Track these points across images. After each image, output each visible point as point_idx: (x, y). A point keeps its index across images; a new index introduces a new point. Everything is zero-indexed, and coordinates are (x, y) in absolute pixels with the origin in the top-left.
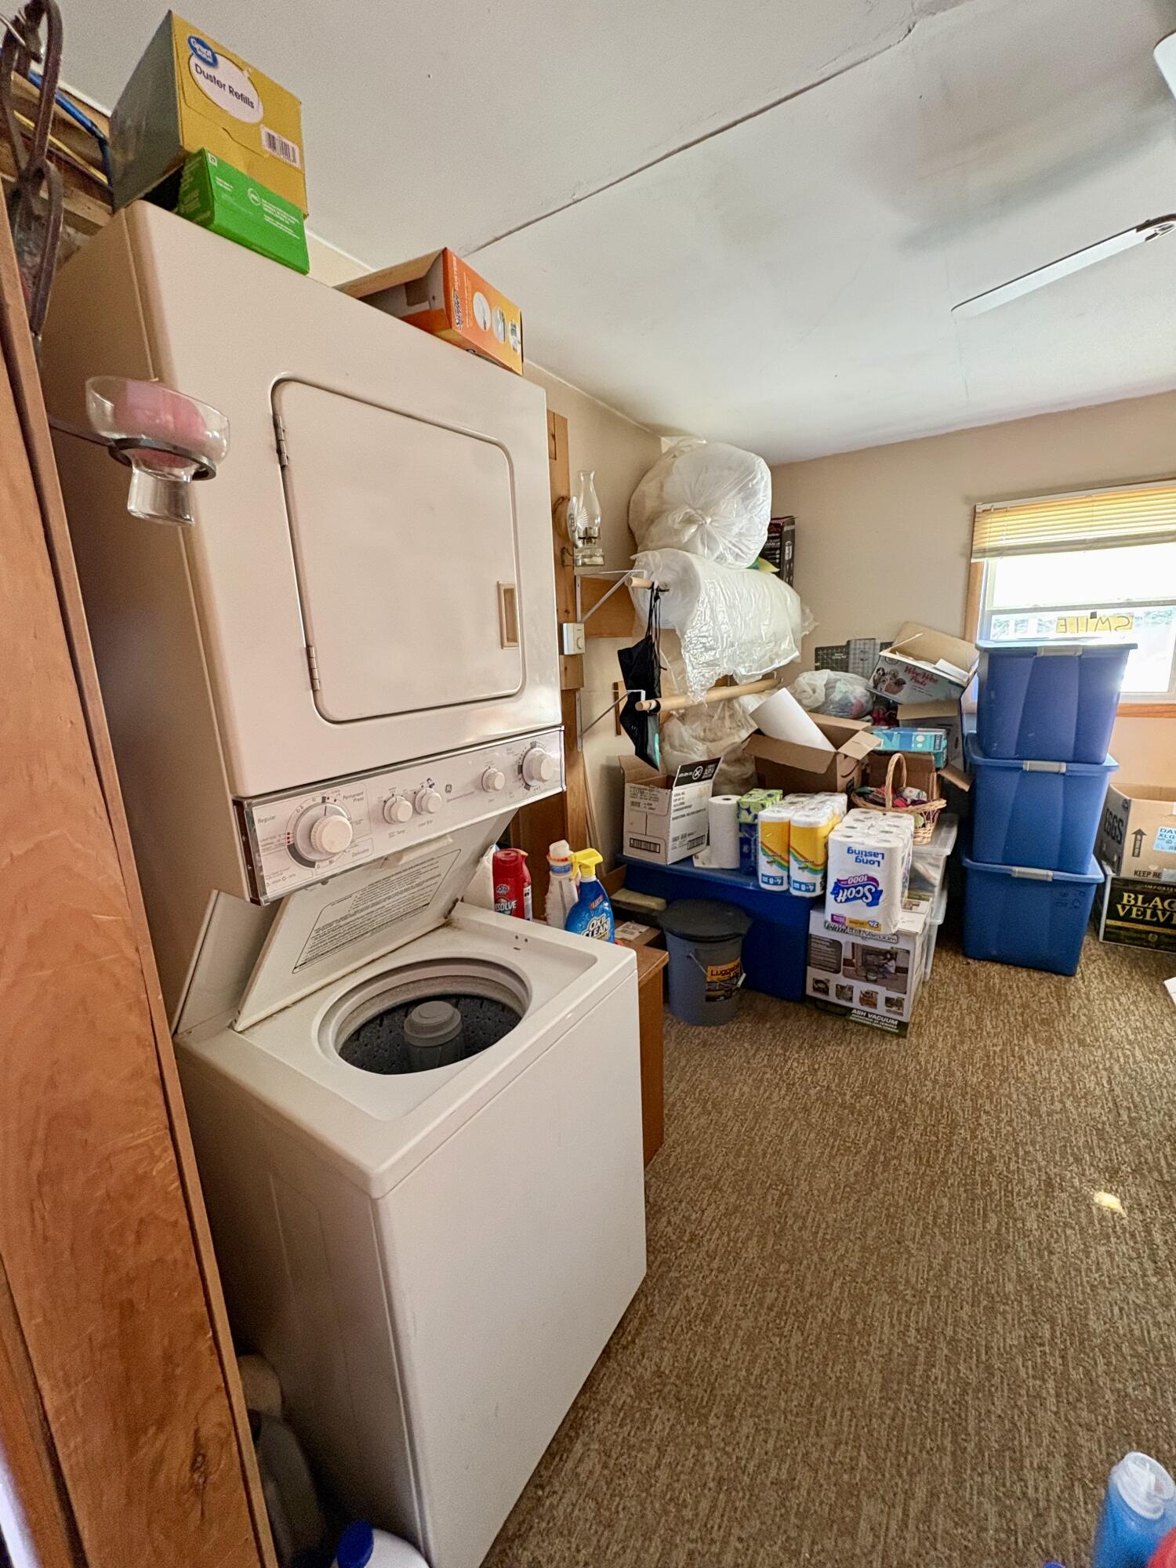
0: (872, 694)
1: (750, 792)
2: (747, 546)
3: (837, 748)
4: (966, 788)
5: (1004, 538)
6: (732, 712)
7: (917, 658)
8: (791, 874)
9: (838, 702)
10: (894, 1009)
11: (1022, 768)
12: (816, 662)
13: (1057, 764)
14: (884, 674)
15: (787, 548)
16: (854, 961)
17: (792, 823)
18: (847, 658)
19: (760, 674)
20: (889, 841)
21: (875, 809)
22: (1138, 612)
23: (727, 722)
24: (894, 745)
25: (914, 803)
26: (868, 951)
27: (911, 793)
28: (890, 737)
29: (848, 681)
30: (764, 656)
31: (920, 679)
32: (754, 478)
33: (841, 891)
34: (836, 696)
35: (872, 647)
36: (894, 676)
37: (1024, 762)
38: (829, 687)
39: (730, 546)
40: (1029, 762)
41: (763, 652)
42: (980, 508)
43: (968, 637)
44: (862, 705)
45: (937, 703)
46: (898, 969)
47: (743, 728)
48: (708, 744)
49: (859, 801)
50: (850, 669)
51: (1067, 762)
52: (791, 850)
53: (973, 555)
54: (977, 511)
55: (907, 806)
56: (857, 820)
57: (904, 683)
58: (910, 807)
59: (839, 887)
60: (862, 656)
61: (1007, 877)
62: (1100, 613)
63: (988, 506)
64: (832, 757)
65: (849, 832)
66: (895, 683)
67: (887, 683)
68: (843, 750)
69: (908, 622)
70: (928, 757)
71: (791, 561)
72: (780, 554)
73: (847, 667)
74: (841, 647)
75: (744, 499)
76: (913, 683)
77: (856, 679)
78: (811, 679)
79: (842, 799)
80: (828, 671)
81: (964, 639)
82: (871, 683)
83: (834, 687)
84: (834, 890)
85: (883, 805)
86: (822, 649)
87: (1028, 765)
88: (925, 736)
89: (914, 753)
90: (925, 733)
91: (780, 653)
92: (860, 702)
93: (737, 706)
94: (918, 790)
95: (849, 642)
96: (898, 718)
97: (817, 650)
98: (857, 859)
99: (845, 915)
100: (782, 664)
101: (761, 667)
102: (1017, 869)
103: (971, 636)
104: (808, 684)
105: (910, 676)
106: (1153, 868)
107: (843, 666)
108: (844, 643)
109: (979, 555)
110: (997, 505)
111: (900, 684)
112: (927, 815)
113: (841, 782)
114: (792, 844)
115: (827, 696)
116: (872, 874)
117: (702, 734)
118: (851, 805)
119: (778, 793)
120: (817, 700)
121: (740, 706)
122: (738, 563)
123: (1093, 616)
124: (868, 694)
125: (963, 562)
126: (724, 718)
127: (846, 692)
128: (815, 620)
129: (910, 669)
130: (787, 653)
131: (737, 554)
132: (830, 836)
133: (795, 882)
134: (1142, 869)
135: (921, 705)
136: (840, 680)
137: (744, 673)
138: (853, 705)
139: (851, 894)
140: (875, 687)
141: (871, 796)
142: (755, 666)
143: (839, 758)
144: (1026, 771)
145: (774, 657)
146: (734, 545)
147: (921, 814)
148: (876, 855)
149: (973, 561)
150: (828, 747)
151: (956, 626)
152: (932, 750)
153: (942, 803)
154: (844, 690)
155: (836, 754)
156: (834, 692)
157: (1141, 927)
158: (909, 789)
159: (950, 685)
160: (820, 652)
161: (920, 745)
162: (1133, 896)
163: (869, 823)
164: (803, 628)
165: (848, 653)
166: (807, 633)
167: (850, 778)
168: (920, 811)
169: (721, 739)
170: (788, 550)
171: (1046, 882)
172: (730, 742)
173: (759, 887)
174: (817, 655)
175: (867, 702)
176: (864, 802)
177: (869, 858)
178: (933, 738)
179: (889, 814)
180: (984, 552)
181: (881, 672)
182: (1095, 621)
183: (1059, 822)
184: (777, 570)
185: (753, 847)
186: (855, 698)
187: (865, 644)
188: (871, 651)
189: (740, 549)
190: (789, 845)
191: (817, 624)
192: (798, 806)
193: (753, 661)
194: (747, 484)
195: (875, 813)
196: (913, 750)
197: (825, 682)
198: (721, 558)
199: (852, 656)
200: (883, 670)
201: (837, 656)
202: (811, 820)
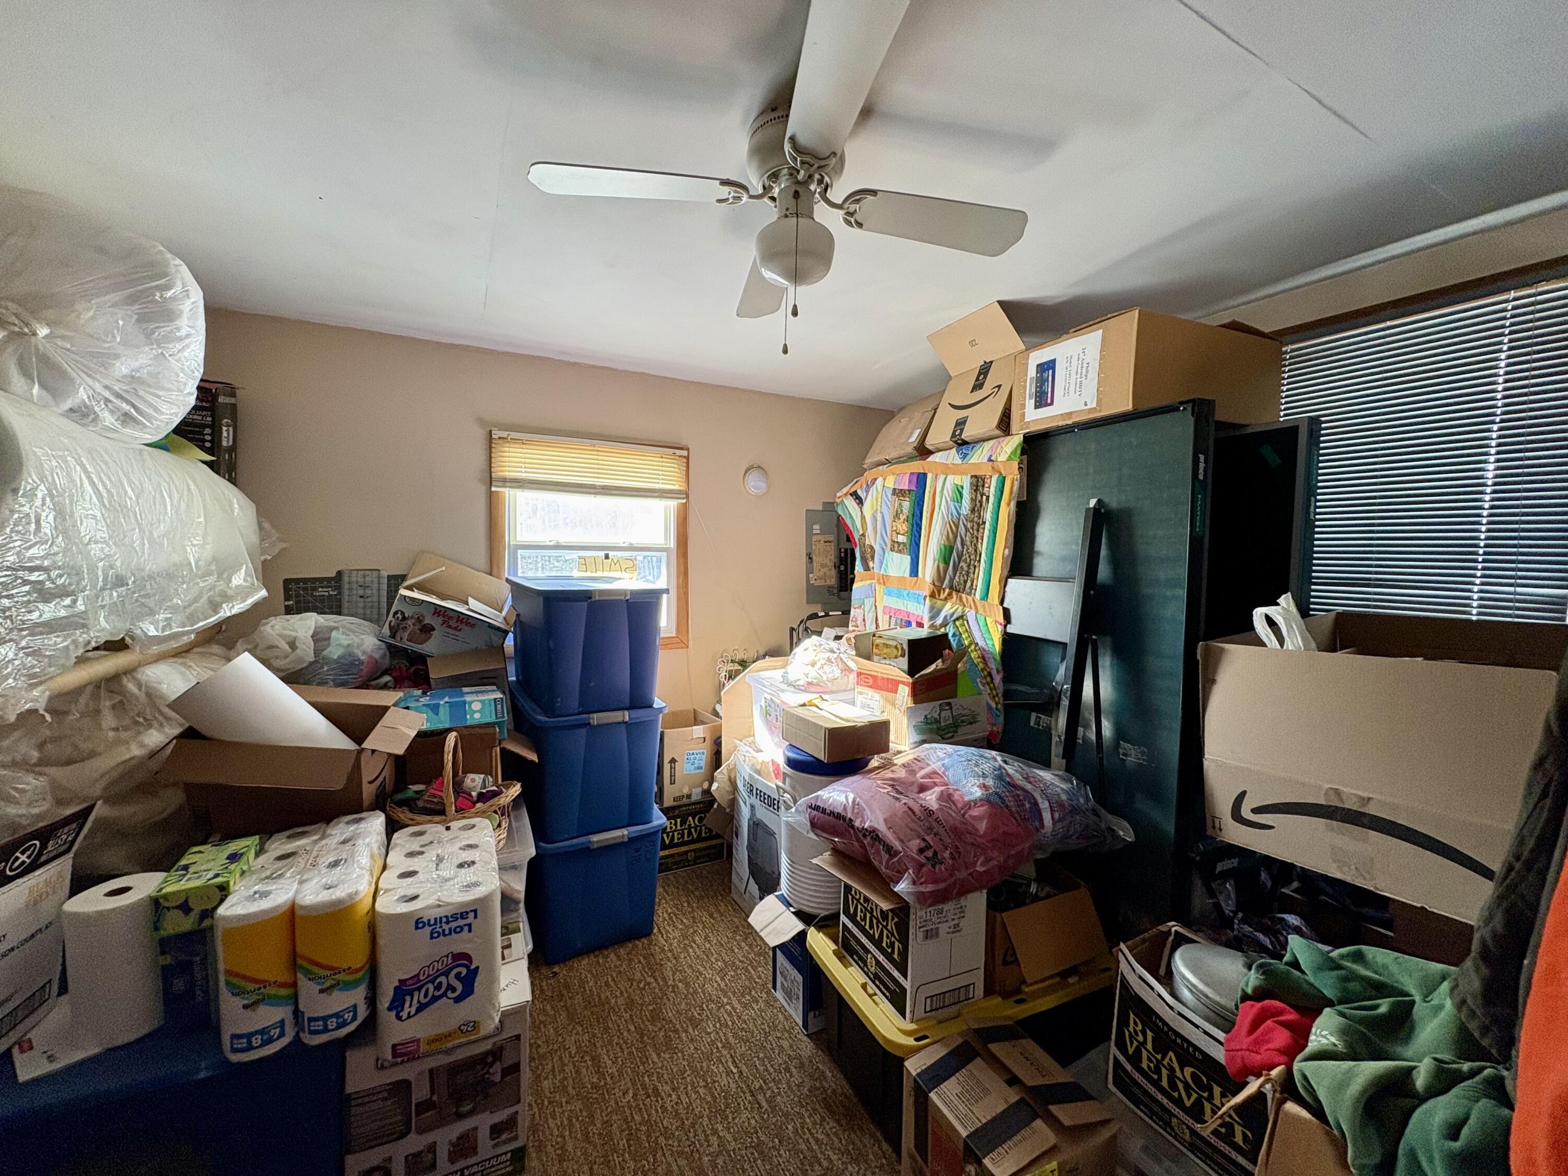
0: (390, 647)
1: (183, 862)
2: (151, 405)
3: (360, 743)
4: (534, 757)
5: (523, 470)
6: (118, 698)
7: (443, 598)
8: (301, 1007)
9: (336, 661)
10: (504, 1136)
11: (589, 724)
12: (286, 599)
13: (620, 713)
14: (404, 618)
15: (224, 428)
16: (435, 1098)
17: (299, 912)
18: (339, 594)
19: (189, 633)
20: (476, 884)
21: (430, 822)
22: (640, 556)
23: (108, 720)
24: (443, 721)
25: (484, 797)
26: (455, 1069)
27: (475, 782)
28: (435, 709)
29: (349, 630)
30: (196, 600)
31: (453, 623)
32: (168, 287)
33: (408, 998)
34: (334, 652)
35: (376, 580)
36: (419, 620)
37: (591, 715)
38: (320, 638)
39: (107, 394)
40: (595, 715)
41: (194, 592)
42: (496, 434)
43: (495, 572)
44: (377, 662)
45: (476, 653)
46: (506, 1072)
47: (150, 726)
48: (52, 771)
49: (403, 814)
50: (345, 611)
51: (627, 709)
52: (299, 961)
53: (494, 483)
54: (493, 436)
55: (474, 803)
56: (411, 855)
57: (434, 629)
58: (479, 805)
59: (402, 992)
60: (361, 592)
61: (587, 852)
62: (611, 554)
63: (504, 434)
64: (352, 761)
65: (408, 887)
66: (421, 630)
67: (409, 630)
68: (368, 744)
69: (423, 552)
70: (490, 730)
71: (233, 449)
72: (212, 435)
73: (340, 607)
74: (329, 580)
75: (143, 319)
76: (444, 628)
77: (360, 625)
78: (284, 629)
79: (376, 822)
80: (313, 615)
81: (491, 574)
82: (386, 630)
83: (329, 638)
84: (393, 1001)
85: (442, 812)
86: (297, 581)
87: (596, 718)
88: (482, 702)
89: (472, 727)
90: (481, 697)
91: (230, 592)
92: (371, 657)
93: (131, 687)
94: (482, 776)
95: (339, 573)
96: (432, 675)
97: (287, 582)
98: (432, 933)
99: (418, 1036)
100: (235, 611)
101: (192, 619)
102: (595, 838)
103: (499, 571)
104: (280, 636)
105: (441, 619)
106: (686, 791)
107: (333, 606)
108: (333, 574)
109: (501, 484)
110: (514, 435)
111: (427, 630)
112: (503, 811)
113: (368, 791)
114: (299, 950)
115: (317, 652)
116: (458, 948)
117: (35, 754)
118: (392, 827)
119: (248, 844)
120: (300, 660)
121: (140, 686)
122: (128, 431)
123: (607, 557)
124: (384, 646)
125: (482, 489)
126: (98, 711)
127: (349, 645)
128: (281, 540)
129: (439, 611)
130: (243, 593)
131: (126, 414)
132: (379, 907)
133: (311, 1020)
134: (678, 795)
135: (460, 656)
136: (336, 628)
137: (152, 632)
138: (361, 663)
139: (426, 996)
140: (393, 636)
141: (420, 804)
142: (179, 618)
143: (364, 757)
144: (594, 726)
145: (218, 599)
146: (119, 396)
147: (495, 812)
148: (464, 915)
149: (494, 489)
150: (341, 741)
151: (481, 560)
152: (493, 719)
153: (516, 790)
154: (346, 643)
155: (360, 752)
156: (329, 645)
157: (684, 849)
158: (471, 776)
159: (491, 631)
160: (293, 586)
161: (477, 716)
162: (673, 822)
163: (432, 854)
164: (264, 552)
165: (339, 588)
166: (269, 558)
167: (381, 779)
168: (494, 808)
169: (92, 755)
170: (226, 434)
171: (623, 843)
172: (120, 759)
173: (227, 1062)
174: (287, 590)
175: (383, 657)
176: (411, 815)
177: (453, 925)
178: (493, 702)
179: (455, 825)
180: (505, 481)
181: (399, 615)
182: (609, 561)
183: (627, 774)
184: (209, 458)
185: (198, 975)
186: (364, 653)
187: (364, 576)
188: (375, 586)
189: (134, 406)
190: (294, 955)
191: (284, 545)
192: (301, 861)
193: (174, 609)
194: (149, 292)
195: (434, 829)
196: (469, 723)
197: (311, 632)
198: (82, 414)
199: (346, 592)
200: (403, 613)
201: (322, 592)
202: (339, 893)
